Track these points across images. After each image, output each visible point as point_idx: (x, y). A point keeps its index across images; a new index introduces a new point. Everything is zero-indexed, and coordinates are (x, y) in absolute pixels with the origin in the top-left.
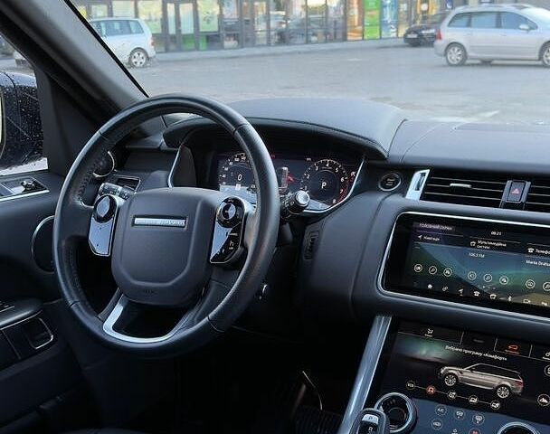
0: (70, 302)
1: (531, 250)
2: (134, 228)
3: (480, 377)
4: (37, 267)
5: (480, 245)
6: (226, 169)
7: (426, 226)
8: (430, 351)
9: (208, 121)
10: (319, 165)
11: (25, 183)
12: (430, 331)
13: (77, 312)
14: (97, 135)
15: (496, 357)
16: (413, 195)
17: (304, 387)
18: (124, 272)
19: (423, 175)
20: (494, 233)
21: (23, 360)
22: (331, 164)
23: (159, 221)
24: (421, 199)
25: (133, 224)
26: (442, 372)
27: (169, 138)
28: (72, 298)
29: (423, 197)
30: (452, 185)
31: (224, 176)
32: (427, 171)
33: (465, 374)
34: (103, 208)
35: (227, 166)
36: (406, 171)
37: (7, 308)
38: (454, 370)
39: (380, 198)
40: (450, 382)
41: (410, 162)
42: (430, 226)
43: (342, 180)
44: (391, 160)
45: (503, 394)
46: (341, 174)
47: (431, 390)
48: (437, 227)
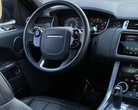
0: (30, 60)
2: (47, 38)
4: (15, 52)
6: (67, 22)
7: (129, 36)
8: (131, 70)
9: (68, 8)
10: (95, 20)
11: (10, 27)
12: (131, 65)
13: (32, 62)
14: (35, 12)
16: (125, 28)
17: (87, 85)
18: (45, 51)
19: (127, 22)
21: (13, 77)
22: (99, 20)
23: (54, 36)
24: (127, 29)
25: (47, 37)
26: (135, 76)
27: (51, 13)
28: (30, 58)
29: (128, 28)
30: (136, 25)
31: (67, 24)
32: (128, 21)
34: (37, 33)
35: (68, 21)
36: (122, 21)
37: (7, 63)
39: (115, 29)
41: (123, 18)
42: (131, 36)
43: (102, 24)
44: (118, 18)
46: (101, 23)
47: (132, 81)
48: (133, 36)
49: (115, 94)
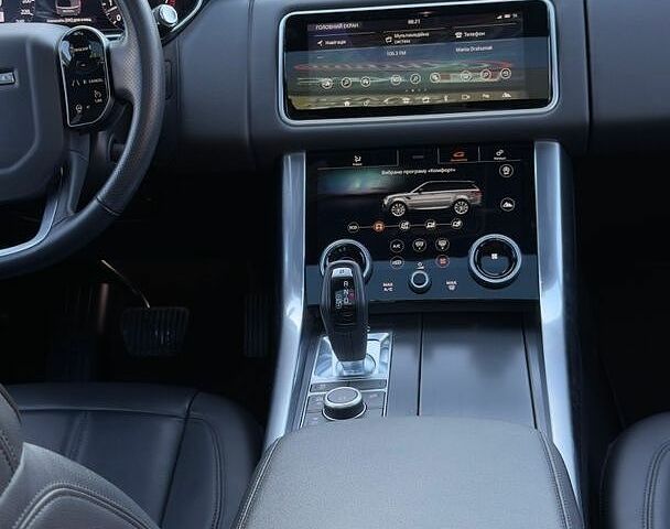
1: (459, 35)
3: (433, 197)
5: (397, 39)
7: (324, 27)
8: (364, 182)
12: (358, 159)
15: (442, 171)
20: (411, 22)
26: (386, 202)
33: (413, 198)
38: (399, 197)
40: (399, 212)
42: (330, 27)
45: (462, 210)
47: (379, 226)
48: (340, 26)
49: (339, 301)
